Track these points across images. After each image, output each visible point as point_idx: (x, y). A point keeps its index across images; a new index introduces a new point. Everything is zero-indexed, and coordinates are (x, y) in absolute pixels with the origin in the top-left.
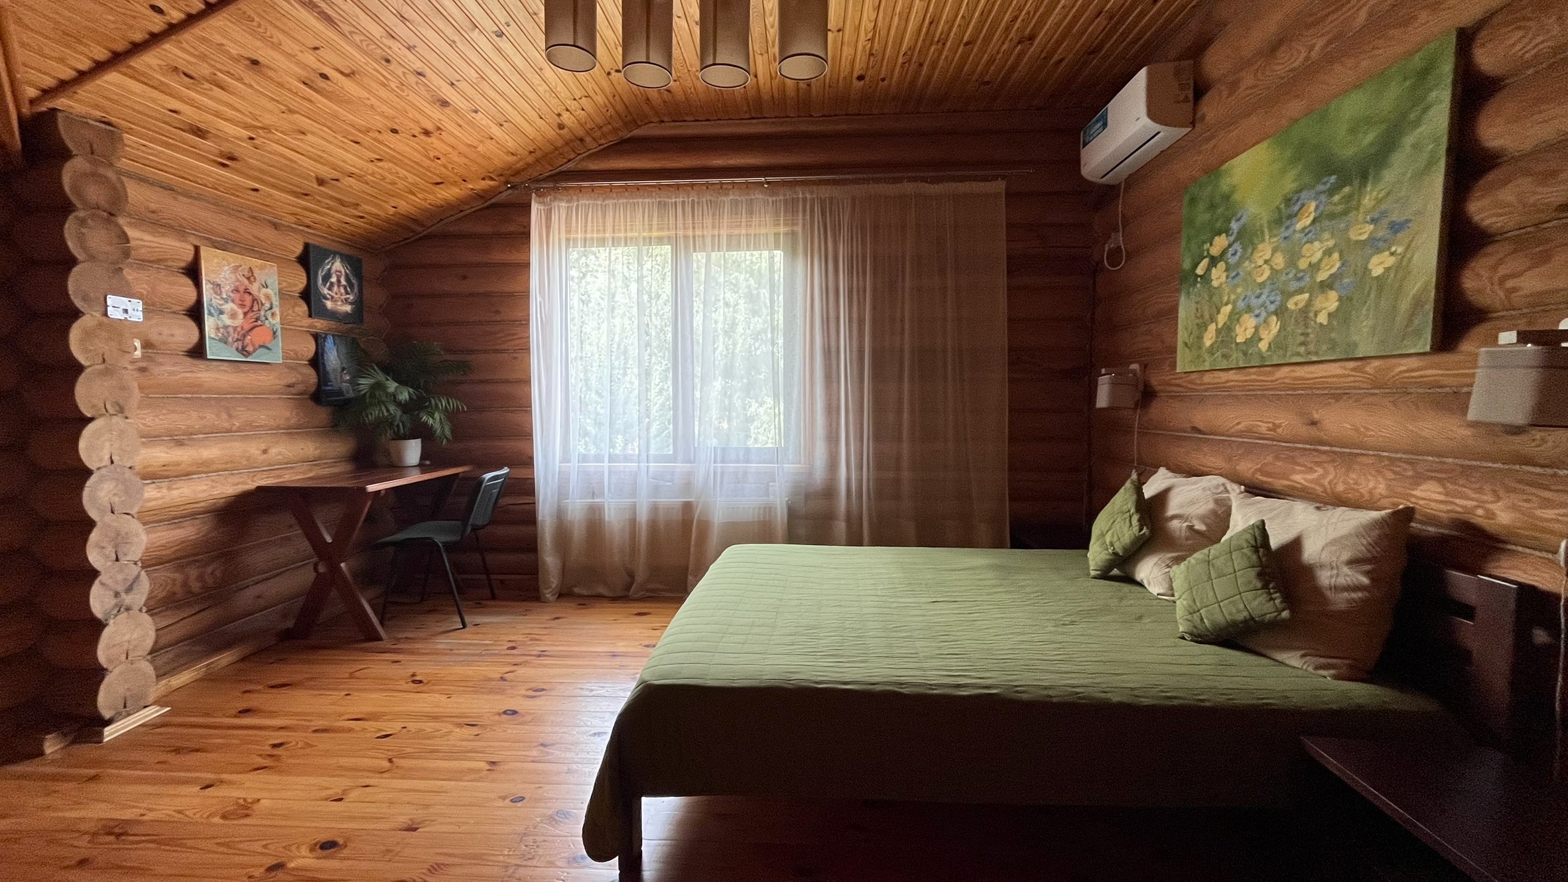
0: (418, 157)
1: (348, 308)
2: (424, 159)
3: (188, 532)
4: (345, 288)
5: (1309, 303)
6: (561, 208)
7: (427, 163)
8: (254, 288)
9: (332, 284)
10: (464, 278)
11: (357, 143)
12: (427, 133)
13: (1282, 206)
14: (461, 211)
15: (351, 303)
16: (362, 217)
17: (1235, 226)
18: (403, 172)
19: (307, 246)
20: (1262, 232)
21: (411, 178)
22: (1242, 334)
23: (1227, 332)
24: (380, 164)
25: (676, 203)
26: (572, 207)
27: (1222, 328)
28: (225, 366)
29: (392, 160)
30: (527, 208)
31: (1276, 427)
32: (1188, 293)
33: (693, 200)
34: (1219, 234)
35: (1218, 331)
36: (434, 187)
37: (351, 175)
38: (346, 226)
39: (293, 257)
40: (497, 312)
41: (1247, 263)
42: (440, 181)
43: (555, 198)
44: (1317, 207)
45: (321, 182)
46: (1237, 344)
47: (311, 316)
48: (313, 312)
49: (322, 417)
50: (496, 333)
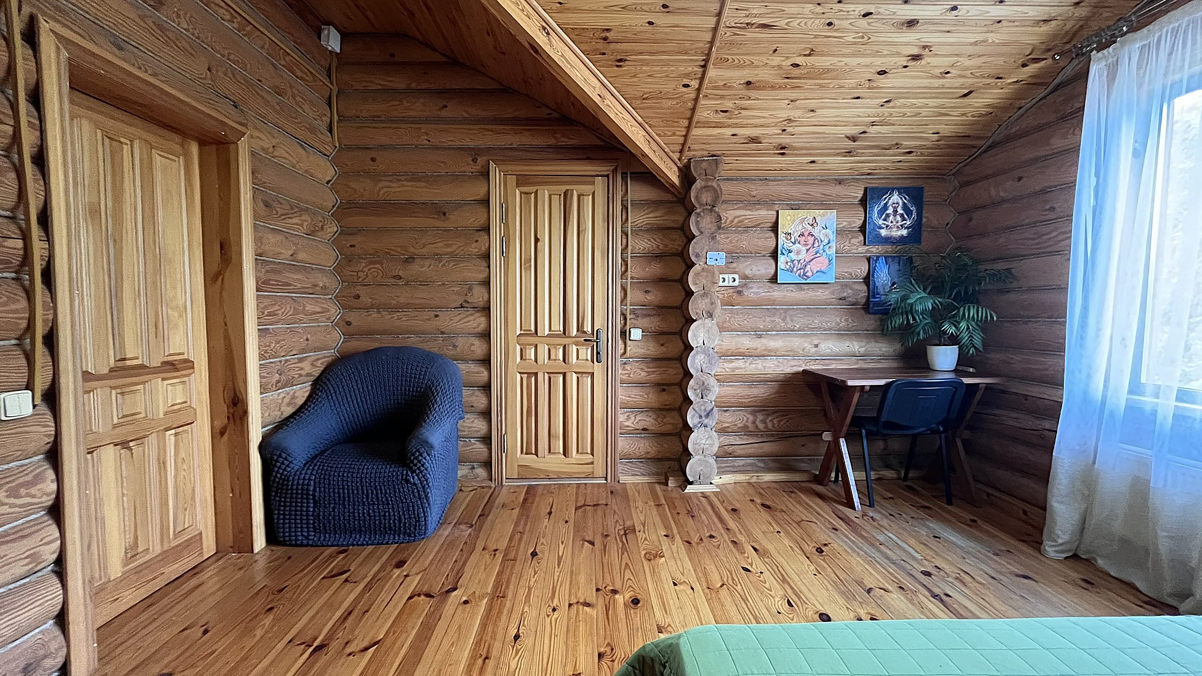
0: (925, 82)
1: (904, 232)
2: (932, 81)
3: (760, 392)
4: (902, 215)
7: (937, 82)
8: (816, 232)
9: (888, 216)
10: (1020, 179)
11: (858, 98)
12: (916, 58)
14: (1020, 108)
15: (907, 228)
16: (910, 153)
18: (919, 102)
19: (866, 189)
21: (932, 102)
24: (891, 104)
28: (791, 287)
29: (900, 96)
36: (965, 100)
37: (873, 124)
38: (900, 164)
39: (856, 201)
40: (1052, 209)
42: (966, 91)
45: (853, 139)
47: (865, 244)
48: (866, 241)
49: (872, 323)
50: (1048, 233)
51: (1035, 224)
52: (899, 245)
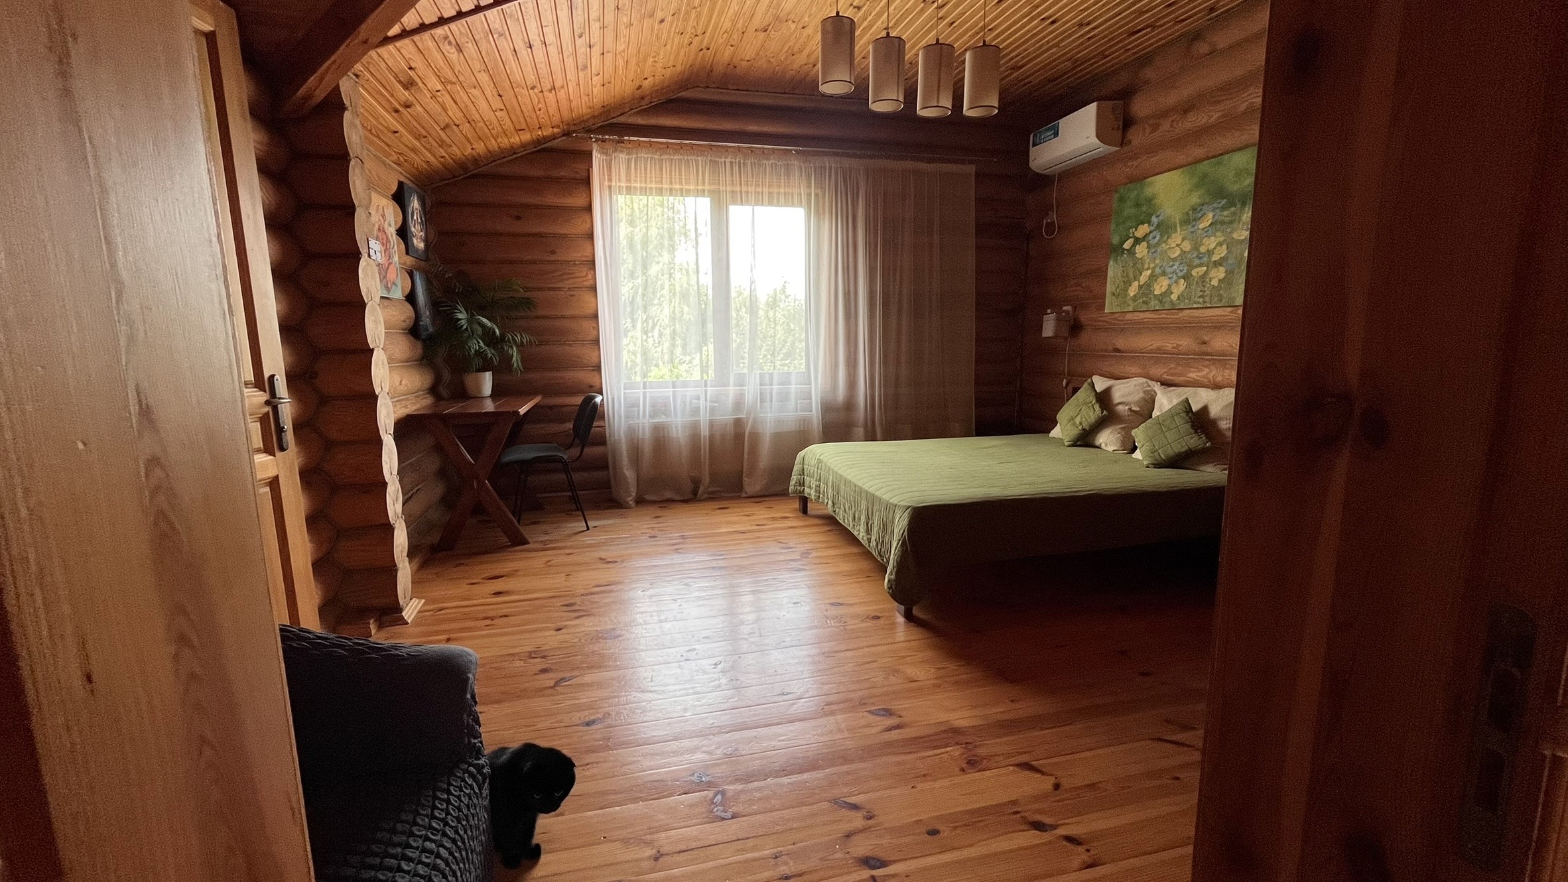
1: (422, 246)
4: (420, 226)
5: (1206, 273)
8: (386, 227)
9: (415, 221)
10: (518, 218)
13: (1191, 212)
17: (1154, 220)
19: (399, 184)
20: (1176, 227)
22: (1159, 288)
23: (1146, 288)
25: (725, 162)
26: (631, 159)
27: (1144, 284)
30: (589, 155)
31: (1178, 346)
32: (1116, 260)
34: (1143, 223)
35: (1140, 287)
39: (390, 194)
41: (1163, 245)
43: (616, 150)
44: (1214, 216)
46: (1155, 295)
47: (407, 253)
48: (409, 249)
49: (419, 351)
50: (553, 272)
51: (534, 262)
52: (421, 260)
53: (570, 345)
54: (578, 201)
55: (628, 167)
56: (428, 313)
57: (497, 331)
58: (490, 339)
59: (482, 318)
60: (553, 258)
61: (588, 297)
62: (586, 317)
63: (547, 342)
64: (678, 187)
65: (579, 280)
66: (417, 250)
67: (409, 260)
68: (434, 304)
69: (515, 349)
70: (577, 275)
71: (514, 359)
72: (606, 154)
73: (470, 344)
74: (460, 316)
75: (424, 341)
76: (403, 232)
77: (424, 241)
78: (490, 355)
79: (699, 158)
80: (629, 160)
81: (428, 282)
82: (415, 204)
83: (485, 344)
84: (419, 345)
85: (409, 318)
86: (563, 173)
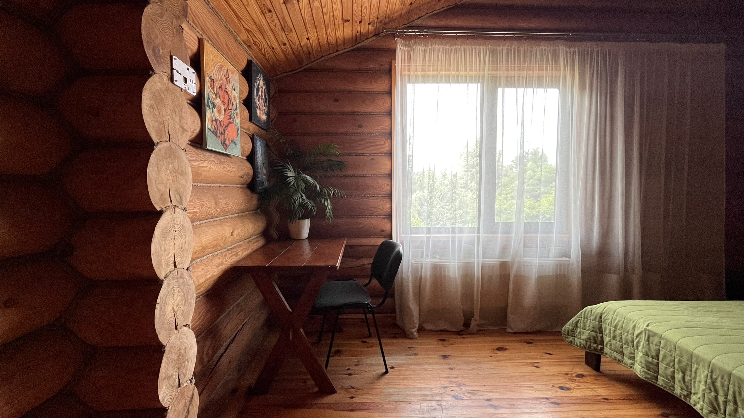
1: (265, 118)
4: (264, 102)
6: (419, 49)
8: (229, 89)
9: (259, 96)
10: (336, 100)
14: (337, 51)
16: (284, 44)
19: (249, 62)
21: (338, 10)
25: (502, 49)
26: (427, 49)
28: (215, 157)
30: (394, 51)
33: (515, 49)
36: (341, 24)
39: (240, 69)
40: (360, 126)
43: (415, 43)
47: (250, 120)
48: (252, 117)
49: (255, 202)
50: (359, 141)
51: (346, 134)
52: (263, 129)
53: (368, 198)
54: (380, 86)
55: (424, 57)
56: (265, 172)
57: (318, 187)
58: (311, 193)
59: (307, 176)
60: (360, 130)
61: (385, 161)
62: (382, 176)
63: (351, 196)
64: (462, 73)
65: (378, 147)
66: (259, 120)
67: (252, 128)
68: (271, 164)
69: (329, 201)
70: (377, 143)
71: (328, 210)
72: (408, 46)
73: (295, 197)
74: (289, 174)
75: (260, 194)
76: (248, 103)
77: (266, 114)
78: (310, 207)
79: (481, 47)
80: (425, 51)
81: (267, 147)
82: (261, 83)
83: (307, 197)
84: (255, 197)
85: (247, 174)
86: (371, 66)
